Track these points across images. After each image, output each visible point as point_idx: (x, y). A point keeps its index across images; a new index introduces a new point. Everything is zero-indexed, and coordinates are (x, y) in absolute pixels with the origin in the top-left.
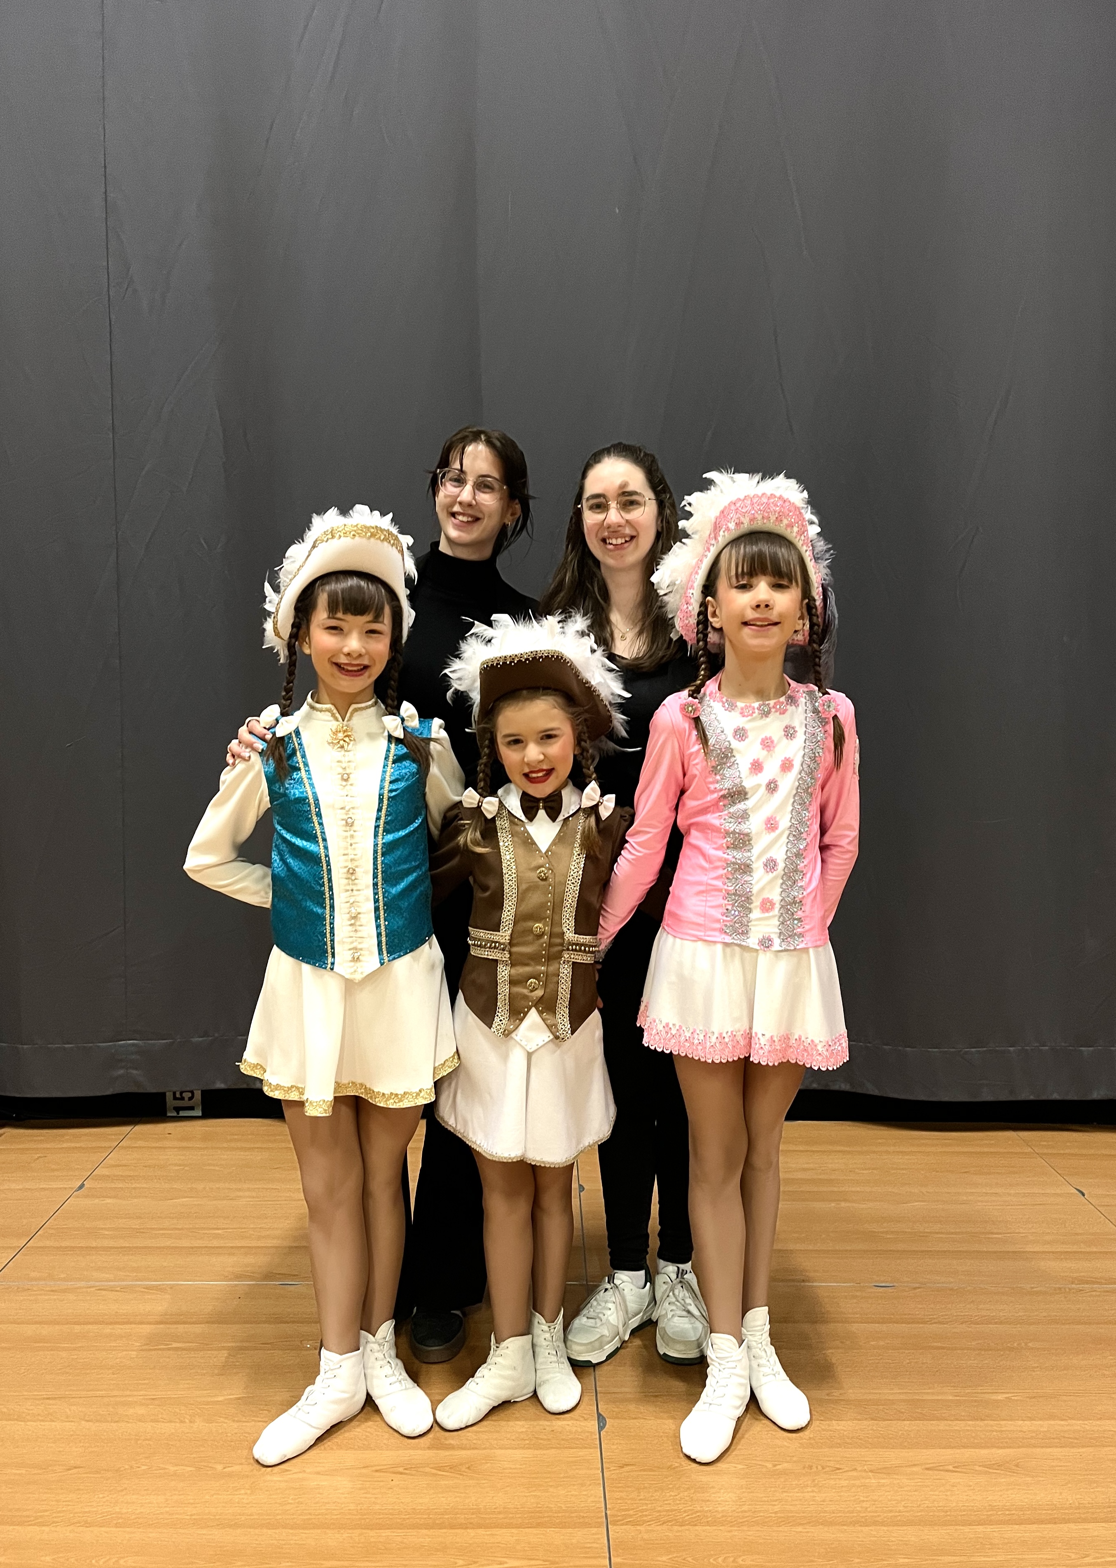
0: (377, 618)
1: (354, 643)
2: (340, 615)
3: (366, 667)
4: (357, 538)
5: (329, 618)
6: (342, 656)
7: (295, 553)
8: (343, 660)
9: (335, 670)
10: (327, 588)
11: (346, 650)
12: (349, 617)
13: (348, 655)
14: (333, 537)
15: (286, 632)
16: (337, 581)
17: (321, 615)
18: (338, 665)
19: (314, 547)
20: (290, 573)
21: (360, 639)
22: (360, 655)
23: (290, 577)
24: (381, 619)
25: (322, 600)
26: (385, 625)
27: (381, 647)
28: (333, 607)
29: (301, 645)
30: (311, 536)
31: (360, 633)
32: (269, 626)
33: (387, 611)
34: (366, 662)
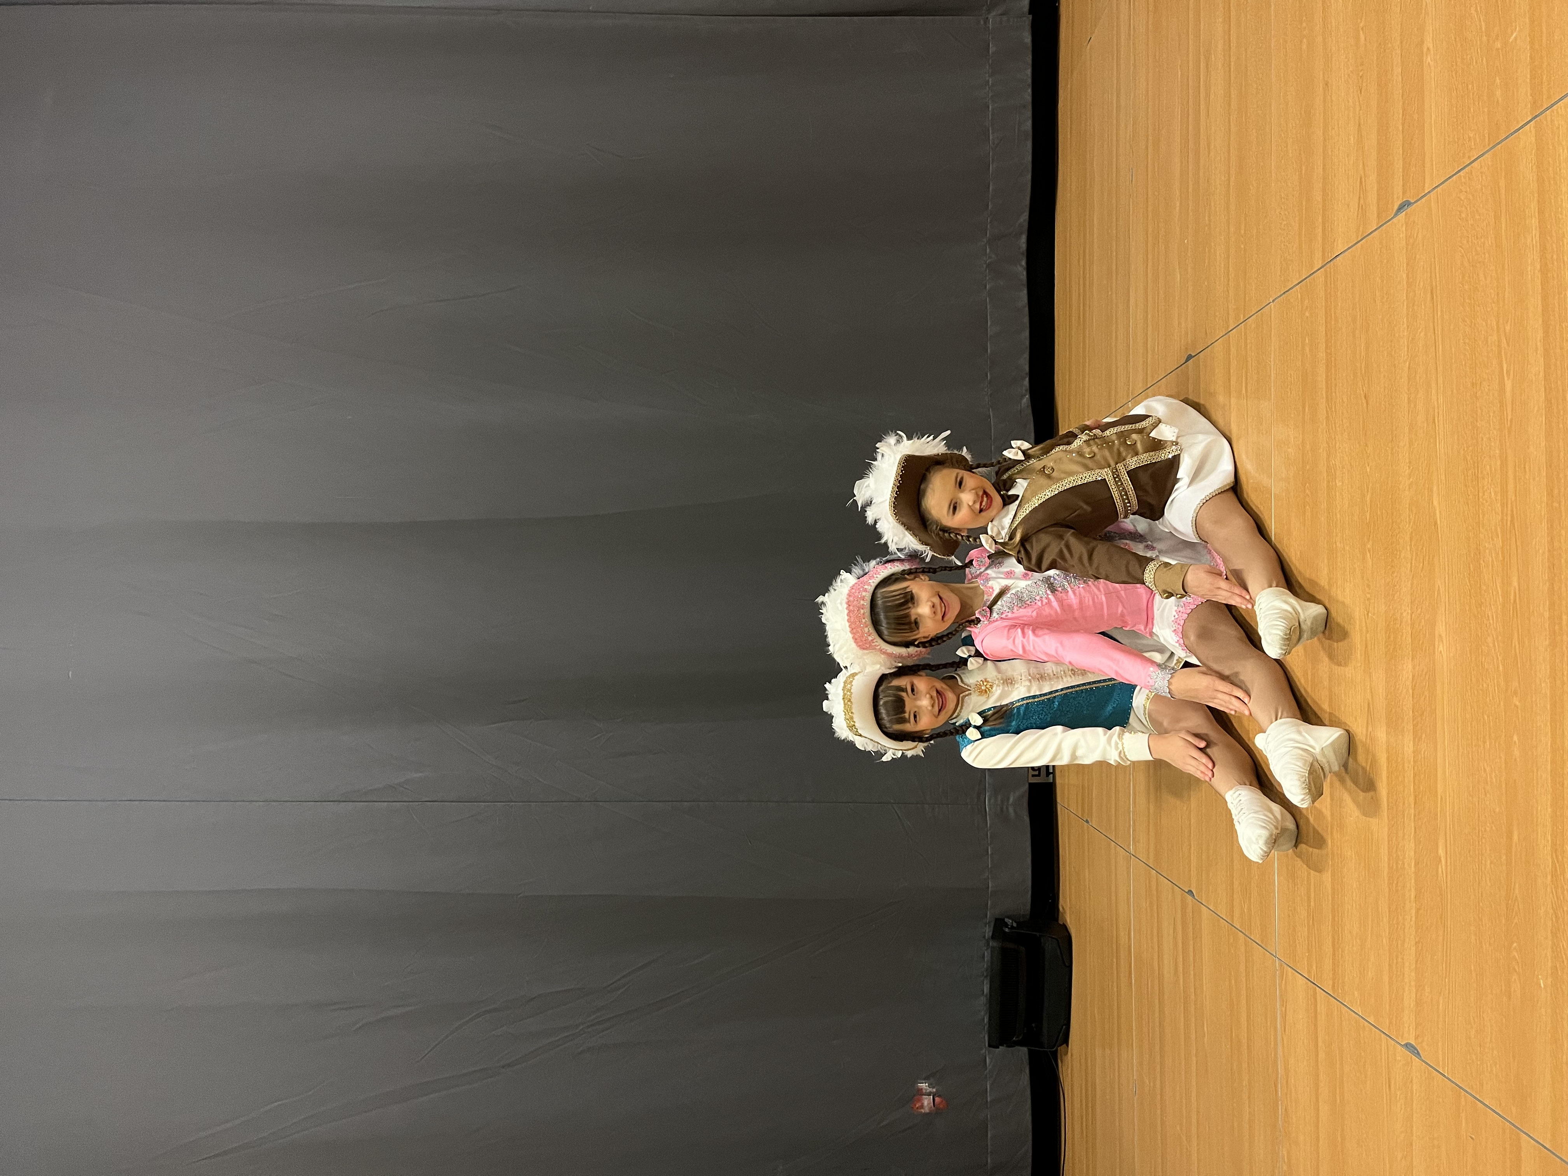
0: (904, 690)
2: (907, 715)
3: (938, 692)
4: (853, 711)
6: (934, 710)
7: (860, 743)
8: (936, 709)
10: (888, 725)
12: (907, 709)
17: (909, 727)
21: (919, 699)
24: (904, 687)
27: (922, 683)
28: (903, 721)
30: (851, 737)
33: (896, 682)
34: (934, 694)
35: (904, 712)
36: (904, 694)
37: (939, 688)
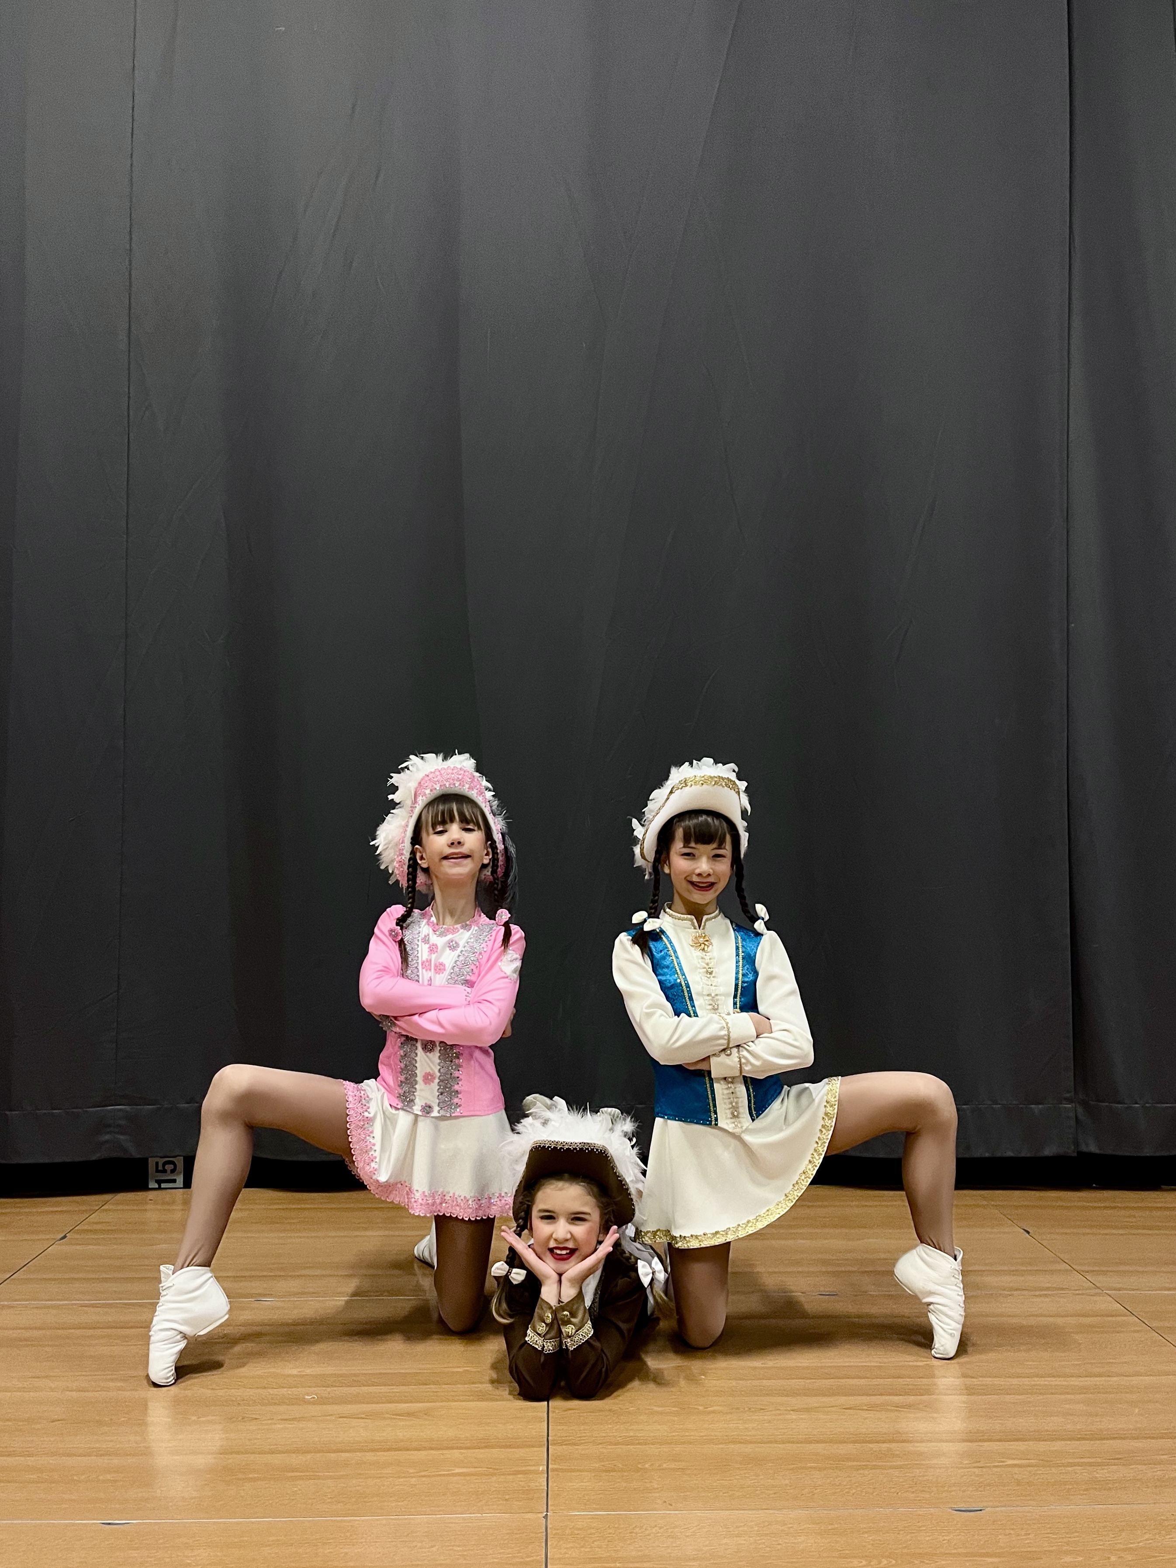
1: (703, 865)
2: (693, 845)
3: (712, 884)
5: (684, 847)
6: (694, 876)
8: (695, 879)
9: (691, 887)
11: (697, 871)
12: (701, 847)
13: (699, 875)
14: (686, 785)
15: (651, 856)
16: (690, 818)
17: (678, 846)
18: (692, 883)
19: (671, 792)
20: (652, 811)
21: (708, 862)
22: (709, 875)
23: (653, 814)
24: (723, 847)
25: (679, 833)
26: (727, 851)
28: (687, 840)
29: (663, 867)
31: (708, 858)
32: (637, 850)
35: (697, 842)
36: (714, 845)
37: (715, 887)
